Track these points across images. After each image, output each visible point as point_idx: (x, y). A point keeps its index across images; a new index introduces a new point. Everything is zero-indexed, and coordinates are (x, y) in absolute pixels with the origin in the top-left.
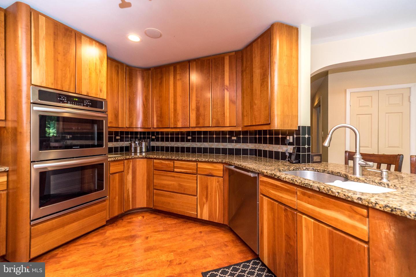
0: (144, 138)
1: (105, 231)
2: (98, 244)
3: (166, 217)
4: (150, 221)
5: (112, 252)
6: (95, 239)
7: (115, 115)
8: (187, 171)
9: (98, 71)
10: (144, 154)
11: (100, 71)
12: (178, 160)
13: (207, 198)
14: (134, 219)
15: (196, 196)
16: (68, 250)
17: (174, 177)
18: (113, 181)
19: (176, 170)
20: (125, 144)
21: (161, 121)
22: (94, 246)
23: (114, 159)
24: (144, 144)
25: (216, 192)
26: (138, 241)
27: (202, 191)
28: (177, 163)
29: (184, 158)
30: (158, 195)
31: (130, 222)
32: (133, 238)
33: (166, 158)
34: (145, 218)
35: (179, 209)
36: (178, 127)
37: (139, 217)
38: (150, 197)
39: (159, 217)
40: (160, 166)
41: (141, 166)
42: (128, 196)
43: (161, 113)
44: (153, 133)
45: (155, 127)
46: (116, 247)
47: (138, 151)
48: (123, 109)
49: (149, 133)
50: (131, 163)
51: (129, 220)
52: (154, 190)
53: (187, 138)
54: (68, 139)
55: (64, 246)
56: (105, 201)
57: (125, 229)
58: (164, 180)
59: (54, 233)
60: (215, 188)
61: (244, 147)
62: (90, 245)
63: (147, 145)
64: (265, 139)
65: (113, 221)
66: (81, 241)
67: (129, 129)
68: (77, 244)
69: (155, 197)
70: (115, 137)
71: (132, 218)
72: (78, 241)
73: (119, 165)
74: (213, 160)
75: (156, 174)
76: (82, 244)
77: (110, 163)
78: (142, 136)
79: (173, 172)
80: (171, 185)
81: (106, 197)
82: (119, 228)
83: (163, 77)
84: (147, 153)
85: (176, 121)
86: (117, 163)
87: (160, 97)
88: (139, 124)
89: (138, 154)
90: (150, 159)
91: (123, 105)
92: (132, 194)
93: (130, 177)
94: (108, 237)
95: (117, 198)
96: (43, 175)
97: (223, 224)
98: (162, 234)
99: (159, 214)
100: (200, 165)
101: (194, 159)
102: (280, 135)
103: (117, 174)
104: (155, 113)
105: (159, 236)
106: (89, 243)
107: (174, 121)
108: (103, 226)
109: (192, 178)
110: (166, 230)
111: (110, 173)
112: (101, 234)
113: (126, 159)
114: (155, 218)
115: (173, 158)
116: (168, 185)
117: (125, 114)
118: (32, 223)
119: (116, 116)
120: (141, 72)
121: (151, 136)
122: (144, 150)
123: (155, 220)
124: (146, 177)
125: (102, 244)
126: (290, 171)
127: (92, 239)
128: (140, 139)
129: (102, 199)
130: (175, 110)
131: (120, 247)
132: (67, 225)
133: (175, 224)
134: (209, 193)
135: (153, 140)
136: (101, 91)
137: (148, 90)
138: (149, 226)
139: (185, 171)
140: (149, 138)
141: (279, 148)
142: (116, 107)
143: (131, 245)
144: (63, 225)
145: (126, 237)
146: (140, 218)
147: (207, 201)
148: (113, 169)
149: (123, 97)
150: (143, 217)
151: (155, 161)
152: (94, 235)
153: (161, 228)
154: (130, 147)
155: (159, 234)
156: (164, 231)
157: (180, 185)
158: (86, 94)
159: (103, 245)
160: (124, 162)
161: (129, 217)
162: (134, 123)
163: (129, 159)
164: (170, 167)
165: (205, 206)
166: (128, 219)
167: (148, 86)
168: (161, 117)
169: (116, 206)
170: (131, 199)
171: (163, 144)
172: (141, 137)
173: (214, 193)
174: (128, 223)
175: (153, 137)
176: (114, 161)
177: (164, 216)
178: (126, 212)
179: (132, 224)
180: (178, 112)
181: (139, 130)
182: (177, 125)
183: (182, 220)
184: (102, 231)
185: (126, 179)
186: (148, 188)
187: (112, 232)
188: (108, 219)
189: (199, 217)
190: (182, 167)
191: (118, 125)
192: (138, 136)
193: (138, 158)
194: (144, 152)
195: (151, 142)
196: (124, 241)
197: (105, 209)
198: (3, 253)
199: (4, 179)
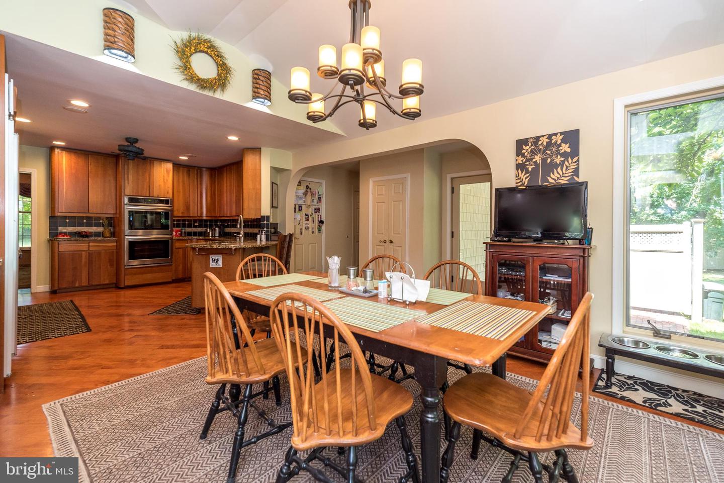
7: (187, 207)
9: (166, 181)
11: (167, 180)
18: (177, 253)
20: (202, 230)
23: (178, 238)
56: (171, 265)
77: (175, 241)
81: (171, 263)
86: (181, 242)
95: (181, 266)
96: (131, 244)
103: (181, 249)
111: (175, 248)
117: (196, 205)
118: (126, 267)
120: (207, 170)
129: (168, 264)
130: (227, 202)
136: (168, 193)
142: (187, 201)
148: (177, 245)
158: (157, 196)
160: (187, 241)
162: (202, 213)
167: (215, 182)
169: (181, 271)
172: (219, 224)
175: (226, 224)
176: (178, 240)
181: (204, 218)
184: (167, 284)
188: (174, 278)
191: (190, 214)
195: (225, 229)
197: (172, 271)
198: (115, 282)
199: (115, 244)
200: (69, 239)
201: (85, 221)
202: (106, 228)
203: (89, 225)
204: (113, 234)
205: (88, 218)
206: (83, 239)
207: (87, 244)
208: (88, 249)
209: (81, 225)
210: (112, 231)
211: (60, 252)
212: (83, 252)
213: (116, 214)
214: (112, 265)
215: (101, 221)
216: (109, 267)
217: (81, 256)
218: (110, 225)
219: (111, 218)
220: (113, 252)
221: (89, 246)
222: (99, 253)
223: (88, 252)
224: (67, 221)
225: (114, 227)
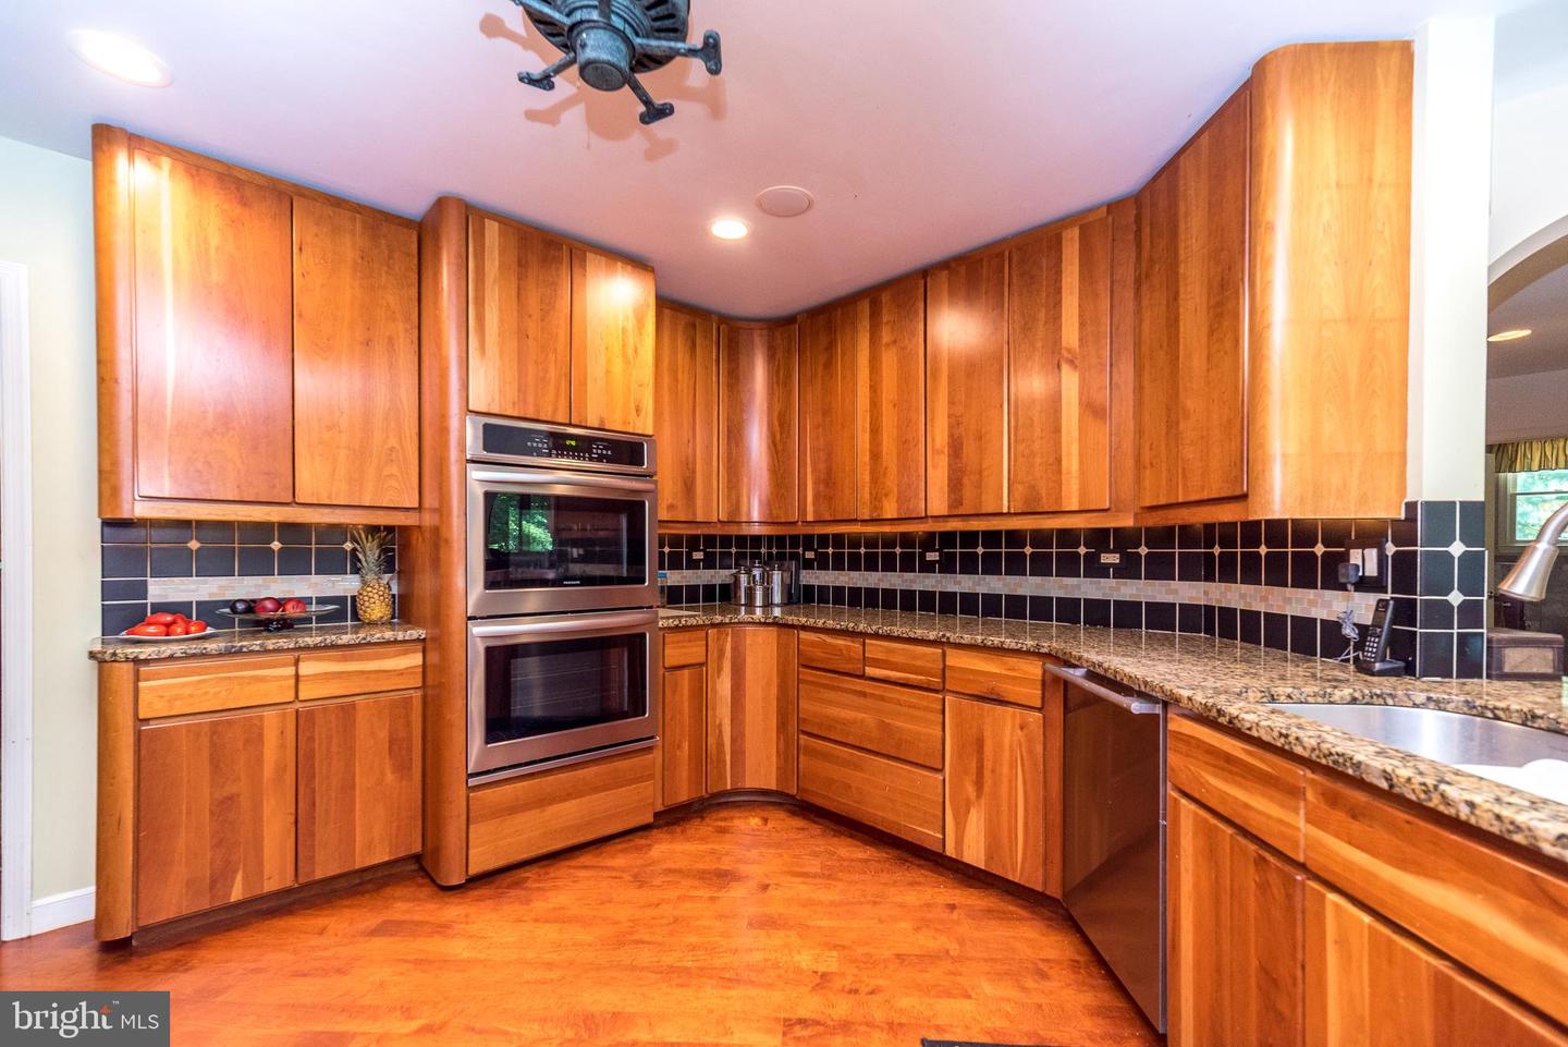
0: (781, 557)
1: (649, 842)
2: (627, 876)
3: (838, 834)
4: (786, 836)
5: (657, 905)
6: (619, 859)
7: (685, 484)
8: (907, 679)
9: (627, 352)
10: (777, 612)
11: (634, 353)
12: (876, 636)
13: (979, 784)
14: (737, 822)
15: (941, 770)
16: (552, 875)
17: (864, 694)
18: (674, 692)
19: (870, 671)
20: (720, 576)
21: (829, 499)
22: (616, 878)
23: (676, 622)
24: (777, 576)
25: (1013, 766)
26: (737, 892)
27: (960, 754)
28: (876, 648)
29: (897, 631)
30: (812, 753)
31: (723, 831)
32: (723, 877)
33: (838, 627)
34: (770, 825)
35: (880, 813)
36: (885, 517)
37: (751, 818)
38: (789, 755)
39: (816, 829)
40: (818, 653)
41: (761, 650)
42: (720, 745)
43: (829, 470)
44: (808, 541)
45: (810, 518)
46: (672, 894)
47: (759, 601)
48: (708, 462)
49: (794, 539)
50: (729, 639)
51: (723, 824)
52: (801, 736)
53: (922, 556)
54: (574, 561)
55: (545, 863)
56: (649, 749)
57: (705, 846)
58: (830, 703)
59: (520, 820)
60: (1012, 750)
61: (1155, 597)
62: (606, 874)
63: (788, 581)
64: (1252, 562)
65: (674, 817)
66: (586, 859)
67: (726, 528)
68: (573, 863)
69: (801, 757)
70: (689, 555)
71: (732, 818)
72: (578, 857)
73: (692, 644)
74: (1002, 643)
75: (805, 682)
76: (585, 867)
77: (664, 636)
78: (774, 551)
79: (862, 676)
80: (854, 722)
81: (652, 737)
82: (688, 840)
83: (836, 346)
84: (785, 608)
85: (876, 499)
86: (686, 636)
87: (826, 412)
88: (755, 513)
89: (759, 612)
90: (786, 630)
91: (708, 448)
92: (733, 740)
93: (724, 685)
94: (654, 862)
95: (687, 748)
96: (502, 659)
97: (1041, 894)
98: (816, 884)
99: (816, 819)
100: (956, 659)
101: (932, 636)
102: (1320, 545)
103: (686, 672)
104: (809, 470)
105: (803, 889)
106: (602, 868)
107: (871, 494)
108: (644, 828)
109: (925, 703)
110: (828, 875)
111: (665, 668)
112: (638, 849)
113: (713, 625)
114: (803, 829)
115: (862, 627)
116: (845, 723)
117: (715, 476)
118: (473, 782)
119: (689, 487)
120: (765, 332)
121: (801, 550)
122: (777, 599)
123: (800, 836)
124: (774, 690)
125: (635, 876)
126: (1331, 703)
127: (613, 857)
128: (768, 562)
129: (640, 745)
130: (876, 455)
131: (682, 899)
132: (550, 804)
133: (867, 861)
134: (988, 765)
135: (808, 565)
136: (636, 410)
137: (789, 393)
138: (780, 851)
139: (904, 679)
140: (795, 556)
141: (1312, 603)
142: (687, 458)
143: (712, 899)
144: (542, 802)
145: (704, 872)
146: (755, 822)
147: (979, 796)
148: (676, 652)
149: (709, 423)
150: (766, 821)
151: (803, 635)
152: (619, 847)
153: (814, 866)
154: (732, 587)
155: (803, 883)
156: (822, 876)
157: (884, 727)
158: (596, 426)
159: (640, 881)
160: (707, 634)
161: (724, 814)
162: (744, 509)
163: (721, 624)
164: (850, 660)
165: (973, 812)
166: (717, 820)
167: (789, 376)
168: (829, 483)
169: (684, 772)
170: (728, 757)
171: (841, 578)
172: (770, 554)
173: (1005, 770)
174: (717, 831)
175: (810, 555)
176: (677, 628)
177: (832, 829)
178: (714, 796)
179: (728, 836)
180: (884, 464)
182: (882, 508)
183: (896, 853)
184: (643, 842)
185: (714, 690)
186: (782, 726)
187: (668, 850)
188: (659, 808)
189: (950, 851)
190: (892, 663)
191: (695, 514)
192: (763, 550)
193: (749, 623)
194: (778, 605)
195: (803, 573)
196: (697, 883)
197: (651, 777)
198: (417, 848)
199: (416, 659)
200: (194, 648)
201: (276, 545)
202: (370, 577)
203: (294, 563)
204: (403, 610)
205: (290, 530)
206: (271, 644)
207: (291, 671)
208: (290, 696)
209: (258, 564)
210: (395, 590)
211: (146, 721)
212: (268, 713)
213: (420, 508)
214: (402, 768)
215: (348, 546)
216: (390, 777)
217: (255, 737)
218: (388, 565)
219: (390, 529)
220: (407, 701)
221: (297, 677)
222: (345, 711)
223: (291, 709)
224: (194, 545)
225: (406, 575)
